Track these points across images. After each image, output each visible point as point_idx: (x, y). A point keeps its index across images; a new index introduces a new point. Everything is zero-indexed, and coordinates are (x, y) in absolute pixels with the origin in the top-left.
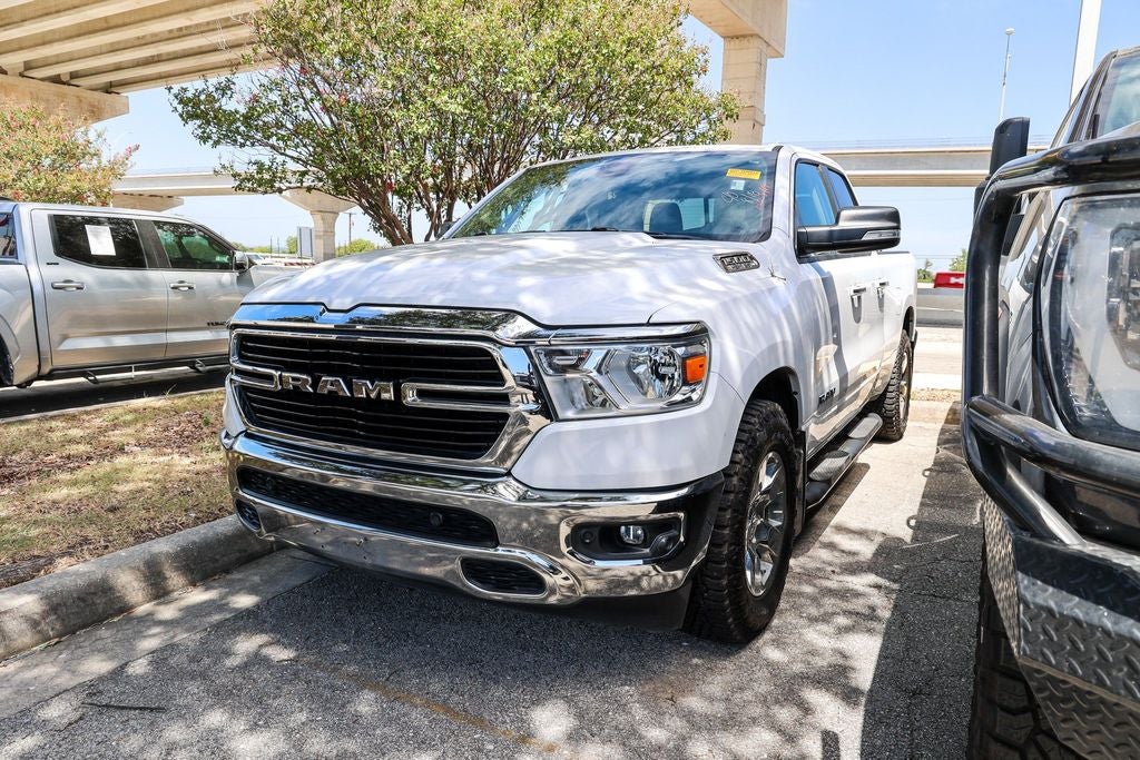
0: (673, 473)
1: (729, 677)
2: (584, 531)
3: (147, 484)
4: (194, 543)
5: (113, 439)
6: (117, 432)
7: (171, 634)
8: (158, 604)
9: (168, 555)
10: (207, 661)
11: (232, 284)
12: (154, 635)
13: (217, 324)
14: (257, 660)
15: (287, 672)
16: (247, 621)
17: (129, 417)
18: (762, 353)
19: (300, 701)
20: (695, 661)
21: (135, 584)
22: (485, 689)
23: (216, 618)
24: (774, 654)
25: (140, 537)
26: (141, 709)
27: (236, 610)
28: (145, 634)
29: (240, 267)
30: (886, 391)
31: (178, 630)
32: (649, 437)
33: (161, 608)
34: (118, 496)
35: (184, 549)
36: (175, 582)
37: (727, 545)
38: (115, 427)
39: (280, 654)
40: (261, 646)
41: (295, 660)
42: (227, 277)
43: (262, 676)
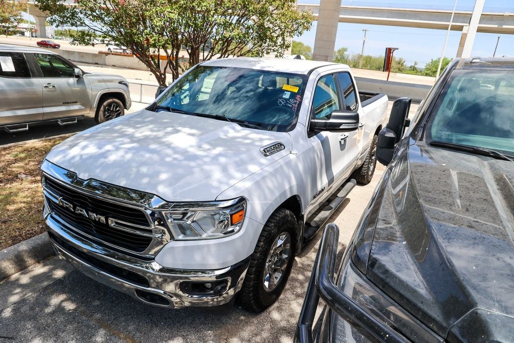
0: (224, 263)
1: (253, 328)
2: (185, 285)
3: (23, 205)
4: (38, 244)
5: (14, 169)
6: (16, 164)
7: (24, 293)
8: (22, 274)
9: (26, 251)
10: (37, 309)
11: (74, 84)
12: (17, 294)
13: (68, 103)
14: (60, 309)
15: (71, 317)
16: (59, 286)
17: (23, 155)
18: (276, 199)
19: (73, 334)
20: (242, 318)
21: (11, 266)
22: (151, 330)
23: (46, 284)
24: (275, 315)
25: (15, 240)
26: (4, 337)
27: (55, 279)
28: (13, 293)
29: (78, 76)
30: (363, 164)
31: (28, 291)
32: (213, 250)
33: (23, 276)
34: (8, 213)
35: (33, 248)
36: (30, 262)
37: (252, 282)
38: (16, 161)
39: (70, 306)
40: (62, 301)
41: (75, 310)
42: (72, 80)
43: (60, 319)
